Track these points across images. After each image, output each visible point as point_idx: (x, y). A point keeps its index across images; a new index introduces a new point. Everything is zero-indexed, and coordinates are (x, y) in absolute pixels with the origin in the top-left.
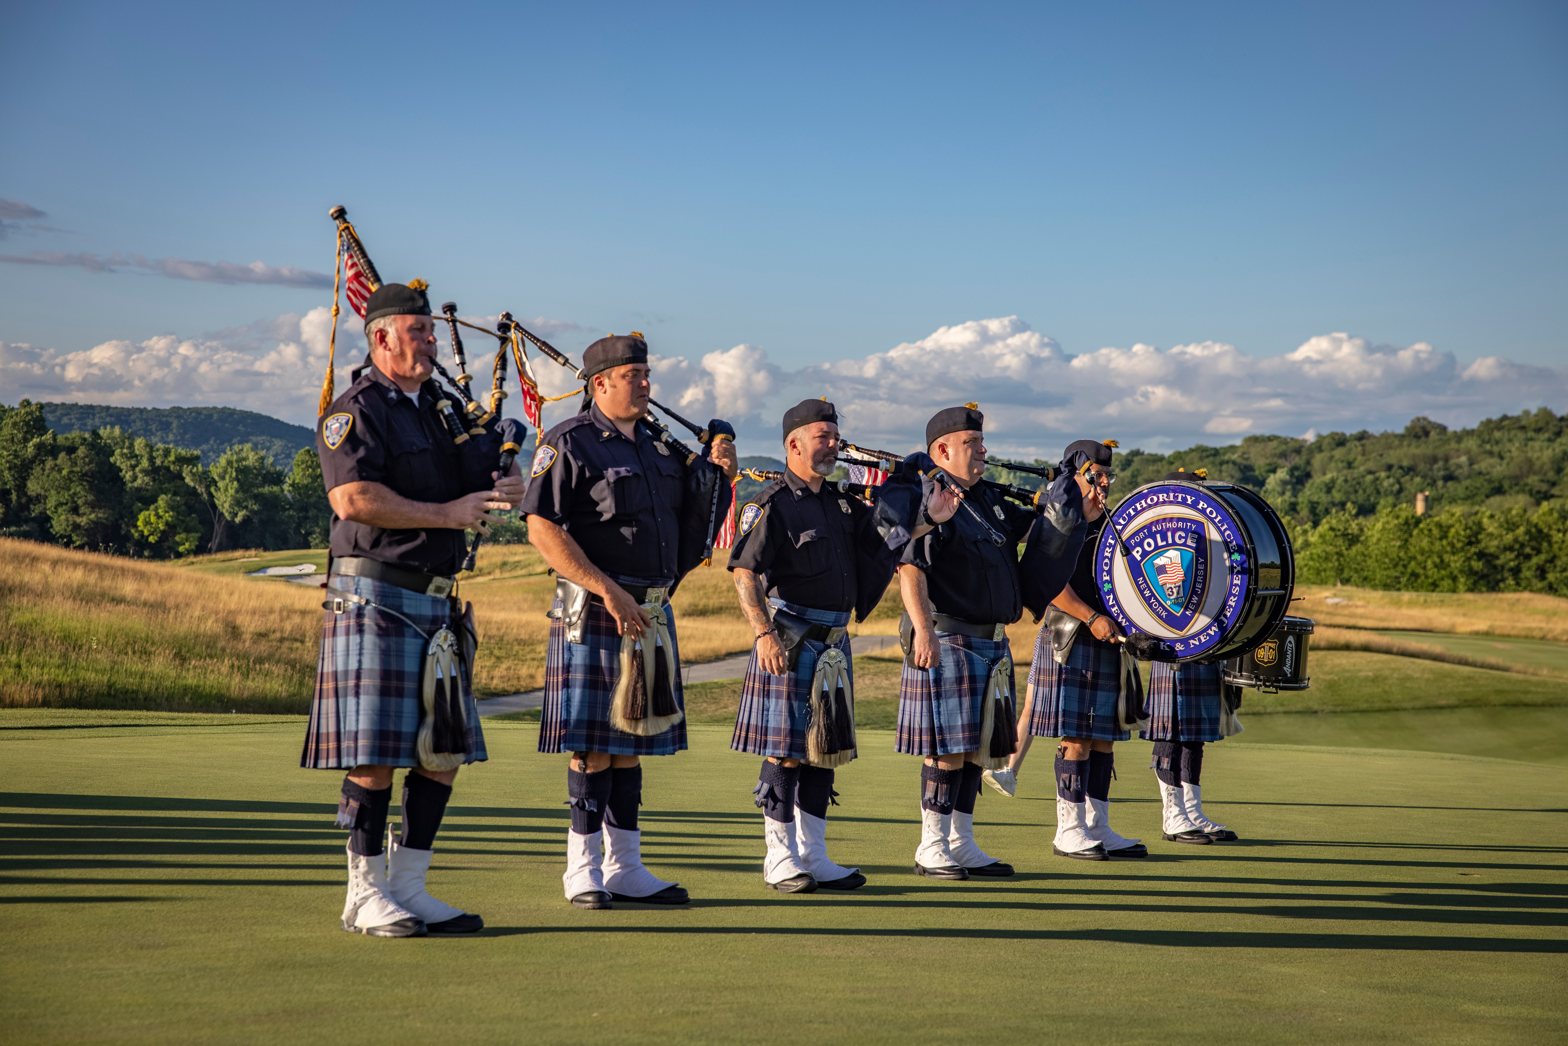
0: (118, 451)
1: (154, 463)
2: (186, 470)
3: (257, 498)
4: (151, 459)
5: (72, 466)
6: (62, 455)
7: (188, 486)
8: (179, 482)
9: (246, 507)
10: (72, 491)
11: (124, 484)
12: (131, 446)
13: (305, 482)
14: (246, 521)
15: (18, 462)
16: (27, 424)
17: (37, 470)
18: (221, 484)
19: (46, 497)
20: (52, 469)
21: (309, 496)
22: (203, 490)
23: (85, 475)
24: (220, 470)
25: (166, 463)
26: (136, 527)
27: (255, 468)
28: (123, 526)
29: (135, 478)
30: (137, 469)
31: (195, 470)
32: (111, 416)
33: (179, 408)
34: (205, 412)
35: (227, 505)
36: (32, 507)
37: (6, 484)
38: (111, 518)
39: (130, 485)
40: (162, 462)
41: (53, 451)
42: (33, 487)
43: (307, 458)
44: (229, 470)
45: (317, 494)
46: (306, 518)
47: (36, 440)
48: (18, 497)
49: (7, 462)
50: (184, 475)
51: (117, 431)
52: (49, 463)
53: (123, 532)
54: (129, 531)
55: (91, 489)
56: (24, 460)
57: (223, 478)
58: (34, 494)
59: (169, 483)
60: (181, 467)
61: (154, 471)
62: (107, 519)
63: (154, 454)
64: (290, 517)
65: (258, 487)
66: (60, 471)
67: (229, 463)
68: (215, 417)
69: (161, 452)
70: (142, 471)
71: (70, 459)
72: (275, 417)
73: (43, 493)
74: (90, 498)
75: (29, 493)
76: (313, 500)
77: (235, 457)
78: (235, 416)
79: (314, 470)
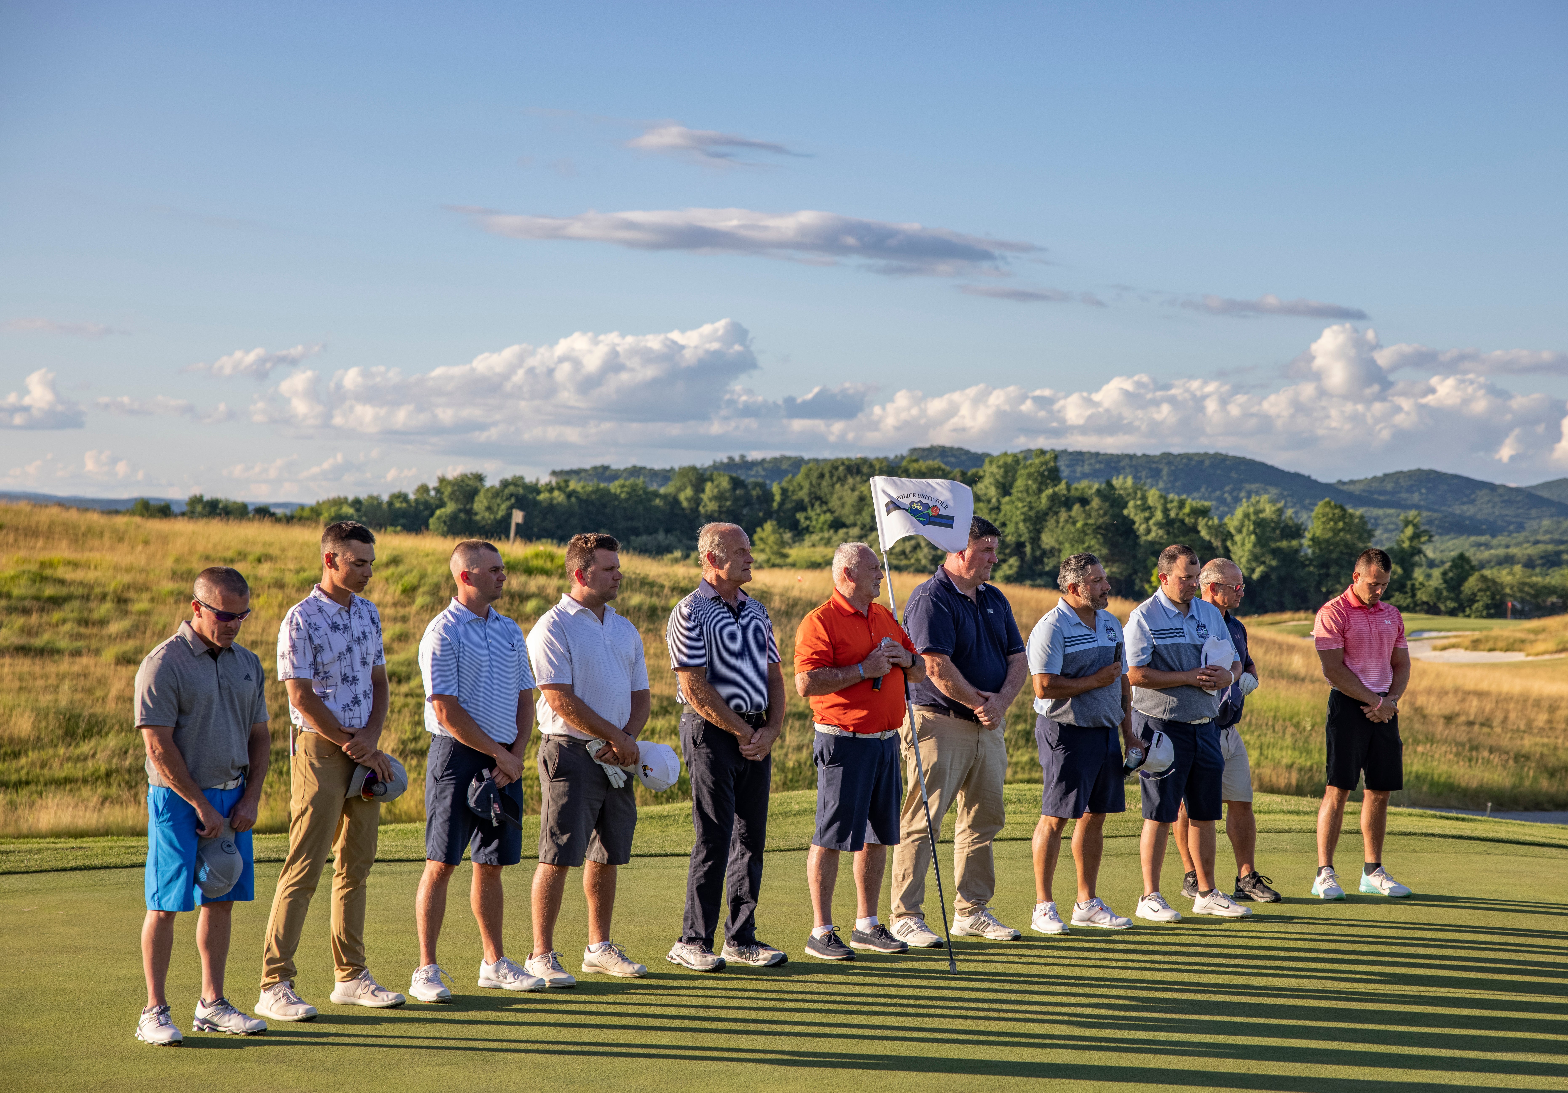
0: (1131, 504)
1: (1168, 515)
2: (1202, 523)
3: (1275, 552)
4: (1166, 511)
5: (1086, 519)
6: (1077, 507)
7: (1202, 539)
8: (1194, 536)
9: (1264, 563)
10: (1086, 545)
11: (1137, 537)
12: (1144, 498)
13: (1327, 537)
14: (1264, 577)
15: (1032, 513)
16: (1042, 474)
17: (1051, 522)
18: (1238, 538)
19: (1060, 551)
20: (1067, 521)
21: (1331, 552)
22: (1219, 544)
23: (1099, 527)
24: (1236, 523)
25: (1181, 516)
26: (1149, 582)
27: (1272, 521)
28: (1137, 581)
29: (1148, 531)
30: (1151, 522)
31: (1210, 523)
32: (1100, 462)
33: (1170, 454)
34: (1196, 458)
35: (1244, 560)
36: (1046, 560)
37: (1020, 536)
38: (1125, 573)
39: (1144, 538)
40: (1177, 514)
41: (1068, 503)
42: (1047, 540)
43: (1327, 510)
44: (1246, 522)
45: (1338, 549)
46: (1327, 575)
47: (1050, 491)
48: (1033, 550)
49: (1022, 513)
50: (1199, 528)
51: (1129, 482)
52: (1063, 515)
53: (1137, 588)
54: (1142, 587)
55: (1105, 542)
56: (1038, 512)
57: (1240, 531)
58: (1047, 547)
59: (1184, 536)
60: (1196, 519)
61: (1168, 524)
62: (1121, 573)
63: (1169, 506)
64: (1310, 573)
65: (1276, 541)
66: (1074, 523)
67: (1247, 516)
68: (1207, 463)
69: (1175, 504)
70: (1156, 524)
71: (1084, 511)
72: (1269, 462)
73: (1057, 546)
74: (1105, 551)
75: (1044, 546)
76: (1334, 556)
77: (1251, 510)
78: (1228, 462)
79: (1336, 523)
